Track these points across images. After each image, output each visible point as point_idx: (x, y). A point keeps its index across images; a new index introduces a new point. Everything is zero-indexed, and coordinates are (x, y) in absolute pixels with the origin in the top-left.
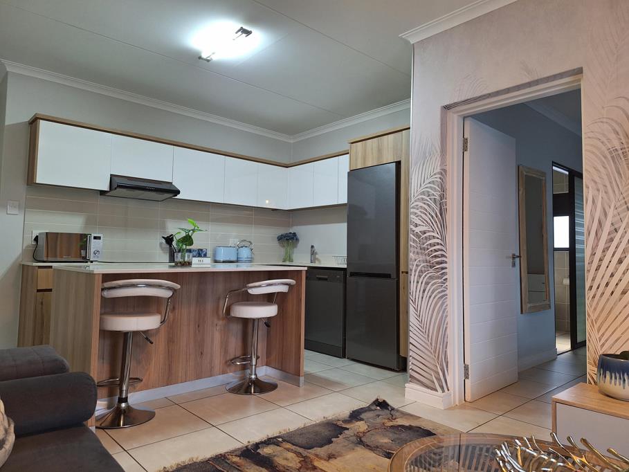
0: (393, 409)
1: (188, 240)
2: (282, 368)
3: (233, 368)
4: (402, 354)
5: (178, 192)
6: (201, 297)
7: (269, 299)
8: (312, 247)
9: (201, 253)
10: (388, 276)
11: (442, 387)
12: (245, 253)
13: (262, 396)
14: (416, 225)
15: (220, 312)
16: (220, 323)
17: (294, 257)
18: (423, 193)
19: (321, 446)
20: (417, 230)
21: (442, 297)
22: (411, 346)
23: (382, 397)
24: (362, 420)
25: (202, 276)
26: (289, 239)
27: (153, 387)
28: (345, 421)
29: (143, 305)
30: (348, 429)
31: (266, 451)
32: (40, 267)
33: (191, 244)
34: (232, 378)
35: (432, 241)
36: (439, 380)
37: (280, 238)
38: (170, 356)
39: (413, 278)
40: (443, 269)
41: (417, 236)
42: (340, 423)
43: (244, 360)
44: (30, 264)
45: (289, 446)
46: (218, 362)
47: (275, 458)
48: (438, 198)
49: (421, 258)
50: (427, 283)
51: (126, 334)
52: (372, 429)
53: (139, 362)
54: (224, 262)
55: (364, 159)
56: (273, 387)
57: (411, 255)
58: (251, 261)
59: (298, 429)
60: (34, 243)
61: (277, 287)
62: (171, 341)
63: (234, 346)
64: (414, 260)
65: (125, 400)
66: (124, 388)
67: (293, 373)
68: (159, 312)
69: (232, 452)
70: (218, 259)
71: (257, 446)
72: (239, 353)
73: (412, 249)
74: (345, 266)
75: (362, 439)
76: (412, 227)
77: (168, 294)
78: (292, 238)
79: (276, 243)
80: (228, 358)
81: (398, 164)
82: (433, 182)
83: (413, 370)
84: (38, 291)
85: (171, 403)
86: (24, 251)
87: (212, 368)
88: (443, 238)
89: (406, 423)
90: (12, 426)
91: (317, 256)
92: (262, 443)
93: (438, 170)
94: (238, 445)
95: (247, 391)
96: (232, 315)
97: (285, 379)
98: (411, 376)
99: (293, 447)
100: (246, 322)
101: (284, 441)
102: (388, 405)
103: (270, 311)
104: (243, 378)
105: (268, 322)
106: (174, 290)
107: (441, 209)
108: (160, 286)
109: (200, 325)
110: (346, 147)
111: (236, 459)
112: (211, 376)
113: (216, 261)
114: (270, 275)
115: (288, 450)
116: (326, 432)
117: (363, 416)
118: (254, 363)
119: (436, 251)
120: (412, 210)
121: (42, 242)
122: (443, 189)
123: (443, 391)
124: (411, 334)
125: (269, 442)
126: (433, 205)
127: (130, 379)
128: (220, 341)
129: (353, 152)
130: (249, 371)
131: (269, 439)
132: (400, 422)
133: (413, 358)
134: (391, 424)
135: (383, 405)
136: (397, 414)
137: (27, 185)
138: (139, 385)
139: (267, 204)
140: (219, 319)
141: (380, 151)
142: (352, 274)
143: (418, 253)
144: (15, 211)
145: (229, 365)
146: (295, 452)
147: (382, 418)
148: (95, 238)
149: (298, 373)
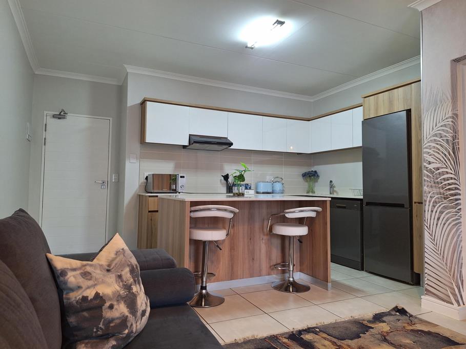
0: (411, 316)
1: (241, 178)
2: (313, 274)
3: (275, 271)
4: (416, 270)
5: (231, 144)
6: (251, 219)
7: (300, 222)
8: (331, 182)
9: (247, 187)
10: (402, 206)
11: (458, 302)
12: (278, 187)
13: (299, 294)
14: (430, 163)
15: (265, 230)
16: (265, 237)
17: (316, 189)
18: (436, 135)
19: (352, 339)
20: (431, 167)
21: (456, 224)
22: (426, 264)
23: (401, 305)
24: (384, 322)
25: (252, 203)
26: (311, 176)
27: (222, 280)
28: (369, 321)
29: (214, 223)
30: (373, 328)
31: (308, 337)
32: (150, 196)
33: (244, 180)
34: (275, 278)
35: (446, 176)
36: (454, 295)
37: (304, 175)
38: (232, 259)
39: (428, 207)
40: (457, 200)
41: (431, 171)
42: (365, 323)
43: (284, 266)
44: (144, 194)
45: (325, 335)
46: (265, 266)
47: (315, 344)
48: (450, 138)
49: (435, 190)
50: (441, 213)
51: (204, 242)
52: (394, 330)
53: (212, 262)
54: (263, 193)
55: (377, 110)
56: (306, 289)
57: (425, 188)
58: (282, 192)
59: (331, 324)
60: (145, 181)
61: (307, 213)
62: (232, 248)
63: (276, 256)
64: (428, 192)
65: (205, 288)
66: (204, 280)
67: (322, 279)
68: (224, 228)
69: (282, 335)
70: (259, 191)
71: (300, 332)
72: (279, 261)
73: (426, 183)
74: (362, 197)
75: (387, 338)
76: (425, 164)
77: (230, 216)
78: (314, 175)
79: (301, 179)
80: (271, 264)
81: (409, 112)
82: (445, 125)
83: (428, 285)
84: (149, 212)
85: (234, 293)
86: (140, 186)
87: (260, 271)
88: (457, 173)
89: (426, 329)
90: (149, 301)
91: (335, 189)
92: (303, 330)
93: (450, 114)
94: (286, 330)
95: (287, 290)
96: (274, 232)
97: (315, 283)
98: (427, 290)
99: (329, 337)
100: (283, 238)
101: (321, 331)
102: (407, 312)
103: (302, 231)
104: (284, 280)
105: (301, 239)
106: (234, 213)
107: (453, 149)
108: (225, 210)
109: (251, 238)
110: (360, 101)
111: (286, 340)
112: (260, 276)
113: (258, 193)
114: (301, 204)
115: (325, 339)
116: (355, 329)
117: (384, 319)
118: (291, 269)
119: (449, 184)
120: (425, 150)
121: (150, 180)
122: (455, 131)
123: (459, 305)
124: (426, 255)
125: (309, 330)
126: (445, 145)
127: (208, 273)
128: (266, 252)
129: (366, 105)
130: (287, 275)
131: (309, 328)
132: (419, 327)
133: (428, 275)
134: (411, 328)
135: (402, 312)
136: (416, 320)
137: (141, 144)
138: (213, 278)
139: (292, 149)
140: (264, 235)
141: (391, 102)
142: (368, 204)
143: (431, 187)
144: (134, 161)
145: (273, 269)
146: (331, 341)
147: (402, 322)
148: (181, 177)
149: (326, 279)
